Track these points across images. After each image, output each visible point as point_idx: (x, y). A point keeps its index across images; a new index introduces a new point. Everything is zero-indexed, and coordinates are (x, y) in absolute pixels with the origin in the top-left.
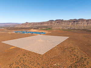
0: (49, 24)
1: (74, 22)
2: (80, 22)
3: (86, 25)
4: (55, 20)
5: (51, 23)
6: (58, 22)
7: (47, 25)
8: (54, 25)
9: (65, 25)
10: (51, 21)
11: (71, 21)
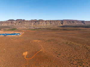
0: (10, 24)
1: (35, 22)
2: (40, 23)
3: (45, 25)
4: (16, 20)
5: (12, 23)
6: (19, 22)
7: (7, 25)
8: (16, 25)
9: (28, 25)
10: (12, 21)
11: (32, 21)
